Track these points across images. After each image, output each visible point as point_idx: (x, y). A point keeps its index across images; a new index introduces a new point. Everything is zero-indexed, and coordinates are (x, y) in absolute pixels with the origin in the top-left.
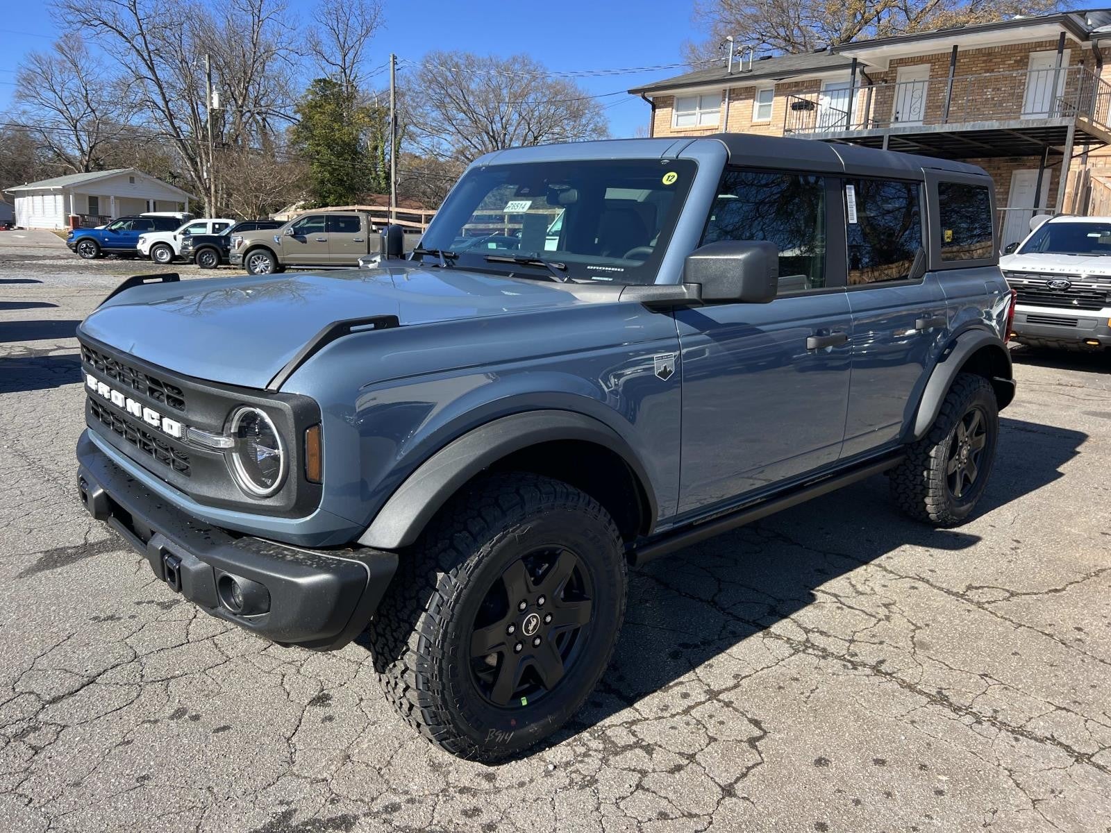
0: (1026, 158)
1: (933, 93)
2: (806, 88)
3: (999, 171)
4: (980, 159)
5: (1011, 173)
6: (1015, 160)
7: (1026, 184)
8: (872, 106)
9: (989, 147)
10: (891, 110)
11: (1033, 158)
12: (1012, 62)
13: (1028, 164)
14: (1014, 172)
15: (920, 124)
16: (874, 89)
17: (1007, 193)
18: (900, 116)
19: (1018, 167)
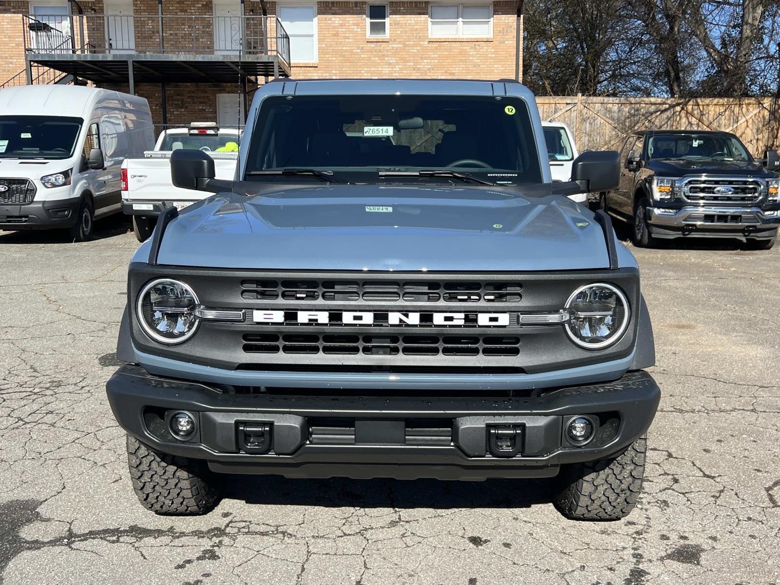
0: (224, 84)
1: (139, 25)
2: (14, 8)
3: (206, 95)
4: (189, 84)
5: (215, 96)
6: (217, 86)
7: (228, 105)
8: (86, 32)
9: (204, 75)
10: (104, 36)
11: (230, 84)
12: (200, 5)
13: (227, 89)
14: (218, 95)
15: (134, 53)
16: (85, 17)
17: (215, 113)
18: (113, 43)
19: (220, 92)
